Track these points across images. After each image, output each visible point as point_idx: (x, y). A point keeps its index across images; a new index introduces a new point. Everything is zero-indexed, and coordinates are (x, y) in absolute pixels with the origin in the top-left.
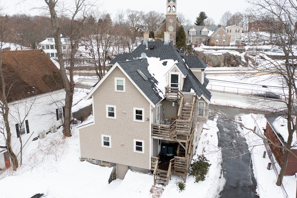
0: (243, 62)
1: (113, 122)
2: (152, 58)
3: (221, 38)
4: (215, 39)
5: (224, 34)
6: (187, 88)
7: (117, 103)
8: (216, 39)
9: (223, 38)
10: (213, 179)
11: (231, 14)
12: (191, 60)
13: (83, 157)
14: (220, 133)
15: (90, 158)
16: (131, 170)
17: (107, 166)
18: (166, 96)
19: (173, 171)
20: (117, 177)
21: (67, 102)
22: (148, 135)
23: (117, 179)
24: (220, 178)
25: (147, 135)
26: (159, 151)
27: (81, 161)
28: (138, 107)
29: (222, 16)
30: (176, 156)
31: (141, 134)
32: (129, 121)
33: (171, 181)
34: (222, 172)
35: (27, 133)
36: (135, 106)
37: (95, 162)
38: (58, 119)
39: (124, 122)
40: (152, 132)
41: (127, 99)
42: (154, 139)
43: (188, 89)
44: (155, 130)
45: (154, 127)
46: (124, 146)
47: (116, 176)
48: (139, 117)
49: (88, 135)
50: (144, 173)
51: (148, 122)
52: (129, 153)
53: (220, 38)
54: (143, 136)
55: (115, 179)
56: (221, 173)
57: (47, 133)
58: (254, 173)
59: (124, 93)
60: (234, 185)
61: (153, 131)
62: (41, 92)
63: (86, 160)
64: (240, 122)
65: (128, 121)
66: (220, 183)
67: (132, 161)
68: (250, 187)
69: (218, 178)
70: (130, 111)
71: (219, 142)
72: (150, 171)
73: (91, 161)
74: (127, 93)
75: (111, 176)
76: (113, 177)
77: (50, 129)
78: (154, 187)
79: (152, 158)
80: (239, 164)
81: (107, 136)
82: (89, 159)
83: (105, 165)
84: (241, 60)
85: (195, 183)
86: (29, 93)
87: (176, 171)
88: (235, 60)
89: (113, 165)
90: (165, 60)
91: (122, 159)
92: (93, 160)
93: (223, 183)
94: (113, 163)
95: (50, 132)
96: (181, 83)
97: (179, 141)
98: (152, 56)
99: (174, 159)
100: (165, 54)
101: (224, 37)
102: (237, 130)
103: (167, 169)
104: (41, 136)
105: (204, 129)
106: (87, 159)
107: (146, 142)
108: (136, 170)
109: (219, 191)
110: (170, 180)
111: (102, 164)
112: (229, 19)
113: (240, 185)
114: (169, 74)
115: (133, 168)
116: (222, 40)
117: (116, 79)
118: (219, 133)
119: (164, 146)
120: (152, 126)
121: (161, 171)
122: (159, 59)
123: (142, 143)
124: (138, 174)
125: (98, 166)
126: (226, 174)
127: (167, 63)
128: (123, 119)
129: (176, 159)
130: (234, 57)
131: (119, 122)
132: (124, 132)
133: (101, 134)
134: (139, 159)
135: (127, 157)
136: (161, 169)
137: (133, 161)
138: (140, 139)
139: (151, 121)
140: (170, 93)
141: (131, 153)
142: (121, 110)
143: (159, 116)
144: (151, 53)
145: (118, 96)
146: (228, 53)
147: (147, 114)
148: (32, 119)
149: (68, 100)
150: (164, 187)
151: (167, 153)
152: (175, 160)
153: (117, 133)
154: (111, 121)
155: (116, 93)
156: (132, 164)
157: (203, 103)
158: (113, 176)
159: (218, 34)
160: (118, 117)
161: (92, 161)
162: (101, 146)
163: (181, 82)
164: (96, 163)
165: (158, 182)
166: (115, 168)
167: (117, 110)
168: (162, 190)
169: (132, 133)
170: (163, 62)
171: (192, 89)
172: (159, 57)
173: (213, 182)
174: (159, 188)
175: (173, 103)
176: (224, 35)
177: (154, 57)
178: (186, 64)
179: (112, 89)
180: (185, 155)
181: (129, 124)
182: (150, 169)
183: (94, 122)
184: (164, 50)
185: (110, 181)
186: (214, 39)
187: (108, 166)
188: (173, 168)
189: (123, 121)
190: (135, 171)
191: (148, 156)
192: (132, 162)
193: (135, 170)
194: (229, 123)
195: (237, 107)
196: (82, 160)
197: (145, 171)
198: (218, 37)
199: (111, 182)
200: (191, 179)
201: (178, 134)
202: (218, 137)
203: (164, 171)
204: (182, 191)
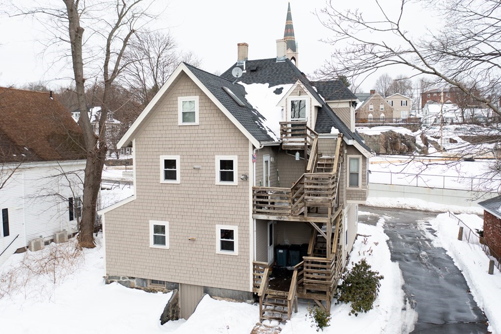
0: (420, 147)
1: (173, 192)
2: (254, 85)
3: (377, 111)
4: (367, 112)
5: (382, 104)
6: (323, 127)
7: (182, 150)
8: (369, 113)
9: (381, 110)
10: (390, 311)
11: (390, 79)
12: (329, 88)
13: (110, 275)
14: (393, 242)
15: (125, 275)
16: (211, 297)
17: (159, 291)
18: (282, 139)
19: (302, 290)
20: (180, 315)
21: (89, 175)
22: (246, 213)
23: (180, 319)
24: (404, 309)
25: (243, 213)
26: (271, 260)
27: (107, 283)
28: (224, 153)
29: (376, 82)
30: (308, 255)
31: (232, 213)
32: (206, 186)
33: (298, 314)
34: (407, 299)
35: (5, 236)
36: (219, 153)
37: (135, 283)
38: (71, 219)
39: (197, 189)
40: (254, 206)
41: (203, 139)
42: (258, 221)
43: (326, 128)
44: (261, 200)
45: (259, 194)
46: (195, 242)
47: (178, 312)
48: (227, 176)
49: (123, 223)
50: (239, 301)
51: (244, 183)
52: (207, 257)
53: (374, 111)
54: (234, 217)
55: (177, 319)
56: (406, 301)
57: (47, 243)
58: (476, 301)
59: (197, 128)
60: (439, 322)
61: (257, 202)
62: (38, 156)
63: (117, 280)
64: (429, 227)
65: (204, 186)
66: (405, 319)
67: (213, 275)
68: (474, 323)
69: (400, 310)
70: (209, 164)
71: (391, 254)
72: (252, 296)
73: (126, 282)
74: (203, 127)
75: (167, 310)
76: (172, 313)
77: (54, 236)
78: (261, 325)
79: (254, 264)
80: (440, 287)
81: (160, 223)
82: (124, 278)
83: (155, 289)
84: (415, 142)
85: (350, 315)
86: (15, 155)
87: (308, 291)
88: (405, 143)
89: (174, 286)
90: (279, 86)
91: (191, 273)
92: (131, 280)
93: (413, 318)
94: (173, 283)
95: (52, 241)
96: (311, 117)
97: (313, 220)
98: (254, 82)
99: (303, 262)
100: (278, 77)
101: (383, 109)
102: (424, 237)
103: (286, 288)
104: (33, 245)
105: (360, 235)
106: (119, 278)
107: (243, 228)
108: (222, 295)
109: (406, 332)
110: (296, 312)
111: (149, 287)
112: (388, 86)
113: (450, 321)
114: (286, 102)
115: (214, 292)
116: (379, 115)
117: (181, 99)
118: (391, 242)
119: (281, 249)
120: (253, 191)
121: (275, 294)
122: (267, 85)
123: (233, 231)
124: (224, 303)
125: (142, 291)
126: (416, 304)
127: (283, 90)
128: (193, 182)
129: (308, 262)
130: (403, 137)
131: (186, 189)
132: (195, 211)
133: (148, 220)
134: (227, 270)
135: (202, 267)
136: (274, 289)
137: (215, 275)
138: (231, 223)
139: (252, 182)
140: (290, 138)
141: (210, 258)
142: (190, 164)
143: (269, 181)
144: (253, 78)
145: (185, 135)
146: (392, 132)
147: (244, 165)
148: (17, 208)
149: (90, 170)
150: (281, 326)
151: (287, 266)
152: (306, 264)
153: (182, 214)
154: (169, 188)
155: (181, 128)
156: (213, 282)
157: (358, 159)
158: (171, 311)
159: (371, 104)
160: (184, 178)
161: (130, 282)
162: (148, 247)
163: (311, 114)
164: (136, 286)
165: (269, 316)
166: (177, 294)
167: (183, 164)
168: (278, 331)
169: (212, 212)
170: (275, 90)
171: (333, 128)
172: (268, 82)
173: (390, 317)
174: (272, 327)
175: (298, 154)
176: (382, 106)
177: (257, 83)
178: (319, 95)
179: (172, 120)
180: (326, 254)
181: (206, 193)
182: (251, 291)
183: (135, 196)
184: (277, 71)
185: (164, 320)
186: (365, 113)
187: (162, 291)
188: (300, 285)
189: (195, 186)
190: (220, 298)
191: (246, 261)
192: (212, 278)
193: (219, 296)
194: (406, 228)
195: (418, 209)
196: (109, 280)
197: (239, 297)
198: (371, 109)
199: (167, 321)
200: (342, 310)
201: (308, 204)
202: (389, 247)
203: (281, 293)
204: (322, 330)
